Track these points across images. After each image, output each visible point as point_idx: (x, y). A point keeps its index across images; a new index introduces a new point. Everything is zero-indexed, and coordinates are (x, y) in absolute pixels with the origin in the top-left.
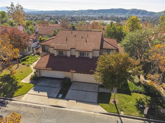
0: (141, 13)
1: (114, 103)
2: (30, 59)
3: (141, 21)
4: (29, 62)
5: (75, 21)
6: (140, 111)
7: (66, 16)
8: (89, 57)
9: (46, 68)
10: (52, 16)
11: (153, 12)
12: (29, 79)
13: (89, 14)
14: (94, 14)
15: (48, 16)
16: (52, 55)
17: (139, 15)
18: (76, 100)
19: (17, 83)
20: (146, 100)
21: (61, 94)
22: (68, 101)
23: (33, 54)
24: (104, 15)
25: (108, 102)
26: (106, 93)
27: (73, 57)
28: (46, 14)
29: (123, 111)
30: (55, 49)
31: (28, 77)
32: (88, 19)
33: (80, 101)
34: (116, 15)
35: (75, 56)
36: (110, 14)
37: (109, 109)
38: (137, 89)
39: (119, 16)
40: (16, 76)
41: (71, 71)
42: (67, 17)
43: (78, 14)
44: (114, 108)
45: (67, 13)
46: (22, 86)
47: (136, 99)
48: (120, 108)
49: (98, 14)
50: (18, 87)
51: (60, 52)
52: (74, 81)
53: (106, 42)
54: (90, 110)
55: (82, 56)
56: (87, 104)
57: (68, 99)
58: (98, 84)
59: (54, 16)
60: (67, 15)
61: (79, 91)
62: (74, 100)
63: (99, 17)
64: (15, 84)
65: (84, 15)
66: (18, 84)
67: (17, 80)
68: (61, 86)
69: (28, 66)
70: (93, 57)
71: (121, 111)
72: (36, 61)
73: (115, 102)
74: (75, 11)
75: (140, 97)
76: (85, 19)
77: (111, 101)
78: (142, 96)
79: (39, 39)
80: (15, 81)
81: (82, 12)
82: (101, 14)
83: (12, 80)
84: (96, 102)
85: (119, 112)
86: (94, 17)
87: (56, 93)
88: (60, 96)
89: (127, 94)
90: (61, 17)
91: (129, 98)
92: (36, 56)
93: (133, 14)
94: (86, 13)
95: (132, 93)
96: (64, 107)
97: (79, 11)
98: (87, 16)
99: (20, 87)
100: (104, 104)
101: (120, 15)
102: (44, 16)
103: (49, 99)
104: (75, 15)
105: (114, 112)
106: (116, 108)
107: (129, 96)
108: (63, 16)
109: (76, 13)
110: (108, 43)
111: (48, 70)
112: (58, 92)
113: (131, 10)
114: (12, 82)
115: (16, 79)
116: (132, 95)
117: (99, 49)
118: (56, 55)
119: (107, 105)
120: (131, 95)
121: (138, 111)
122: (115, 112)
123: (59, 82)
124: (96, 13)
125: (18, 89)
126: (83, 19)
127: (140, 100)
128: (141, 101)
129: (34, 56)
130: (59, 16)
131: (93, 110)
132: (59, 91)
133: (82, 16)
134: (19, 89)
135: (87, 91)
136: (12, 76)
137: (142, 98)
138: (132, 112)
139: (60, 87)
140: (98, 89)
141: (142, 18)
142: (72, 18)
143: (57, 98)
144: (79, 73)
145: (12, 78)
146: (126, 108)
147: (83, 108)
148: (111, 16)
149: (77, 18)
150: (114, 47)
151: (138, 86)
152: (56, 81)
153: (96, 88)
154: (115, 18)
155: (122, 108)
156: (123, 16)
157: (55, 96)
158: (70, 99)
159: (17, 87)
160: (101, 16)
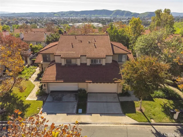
0: (125, 15)
1: (141, 112)
2: (25, 71)
3: (127, 22)
4: (26, 75)
5: (56, 24)
6: (170, 117)
7: (44, 19)
8: (102, 64)
9: (56, 80)
10: (27, 18)
11: (137, 13)
12: (35, 95)
13: (71, 16)
14: (77, 16)
15: (23, 19)
16: (59, 65)
17: (124, 16)
18: (99, 114)
19: (21, 101)
20: (170, 104)
21: (80, 109)
22: (91, 115)
23: (27, 65)
24: (88, 17)
25: (134, 111)
26: (128, 101)
27: (84, 65)
28: (20, 17)
29: (153, 119)
30: (63, 57)
31: (33, 93)
32: (71, 21)
33: (105, 114)
34: (100, 16)
35: (86, 64)
36: (94, 16)
37: (139, 119)
38: (158, 94)
39: (103, 18)
40: (17, 94)
41: (87, 81)
42: (46, 20)
43: (58, 16)
44: (143, 117)
45: (45, 15)
46: (30, 104)
47: (161, 104)
48: (149, 115)
49: (81, 16)
50: (26, 105)
51: (68, 60)
52: (89, 93)
53: (116, 46)
54: (119, 122)
55: (94, 63)
56: (113, 116)
57: (90, 113)
58: (115, 93)
59: (30, 20)
60: (46, 18)
61: (99, 103)
62: (97, 114)
63: (83, 19)
64: (20, 103)
65: (65, 18)
66: (23, 103)
67: (20, 98)
68: (76, 99)
69: (27, 80)
70: (106, 64)
71: (151, 119)
72: (34, 73)
73: (141, 110)
74: (55, 13)
75: (164, 102)
76: (68, 21)
77: (137, 109)
78: (165, 101)
79: (29, 47)
80: (18, 100)
81: (62, 14)
82: (84, 15)
83: (14, 98)
84: (122, 113)
85: (150, 120)
86: (77, 20)
87: (74, 108)
88: (80, 111)
89: (150, 101)
90: (39, 20)
91: (153, 104)
92: (31, 67)
93: (117, 16)
94: (67, 15)
95: (154, 99)
96: (89, 123)
97: (59, 12)
98: (69, 19)
99: (28, 106)
100: (131, 113)
101: (105, 16)
102: (18, 19)
103: (68, 116)
104: (55, 18)
105: (144, 121)
106: (144, 116)
107: (152, 102)
108: (41, 19)
109: (55, 15)
110: (118, 47)
111: (60, 82)
112: (76, 107)
113: (116, 11)
114: (16, 101)
115: (18, 97)
116: (155, 101)
117: (112, 55)
118: (63, 64)
119: (134, 114)
120: (153, 101)
121: (167, 116)
122: (146, 121)
123: (72, 95)
124: (79, 15)
125: (26, 108)
126: (65, 22)
127: (164, 105)
128: (166, 106)
129: (29, 68)
130: (37, 19)
131: (122, 122)
132: (76, 105)
133: (63, 19)
134: (28, 109)
135: (107, 102)
136: (12, 94)
137: (166, 103)
138: (163, 119)
139: (75, 101)
140: (118, 98)
141: (127, 19)
142: (52, 20)
143: (77, 113)
144: (95, 83)
145: (13, 97)
146: (154, 115)
147: (110, 121)
148: (95, 18)
149: (59, 21)
150: (126, 51)
151: (157, 91)
152: (69, 94)
153: (115, 98)
154: (100, 19)
155: (151, 116)
156: (108, 18)
157: (75, 111)
158: (93, 114)
159: (24, 106)
160: (85, 18)
